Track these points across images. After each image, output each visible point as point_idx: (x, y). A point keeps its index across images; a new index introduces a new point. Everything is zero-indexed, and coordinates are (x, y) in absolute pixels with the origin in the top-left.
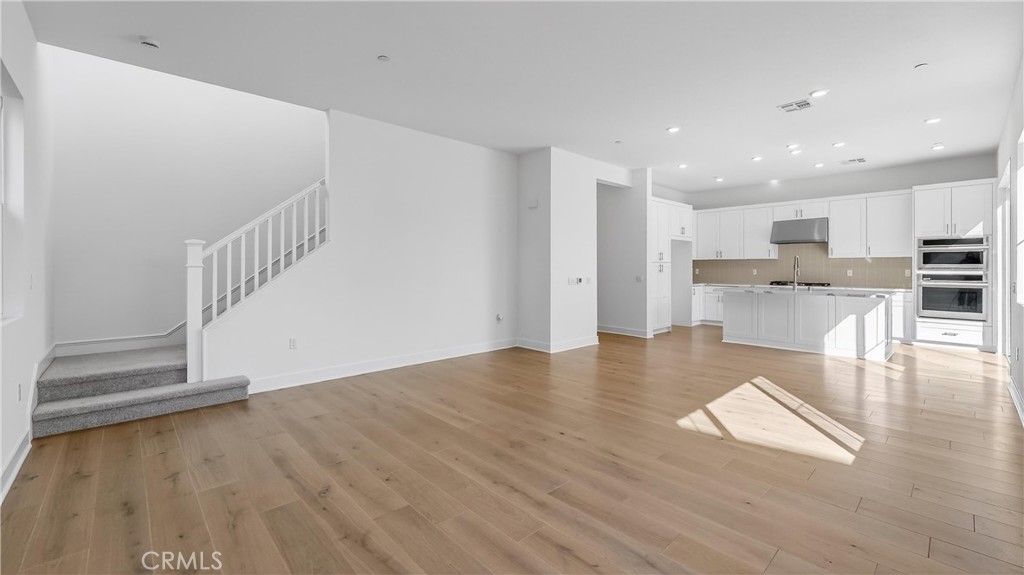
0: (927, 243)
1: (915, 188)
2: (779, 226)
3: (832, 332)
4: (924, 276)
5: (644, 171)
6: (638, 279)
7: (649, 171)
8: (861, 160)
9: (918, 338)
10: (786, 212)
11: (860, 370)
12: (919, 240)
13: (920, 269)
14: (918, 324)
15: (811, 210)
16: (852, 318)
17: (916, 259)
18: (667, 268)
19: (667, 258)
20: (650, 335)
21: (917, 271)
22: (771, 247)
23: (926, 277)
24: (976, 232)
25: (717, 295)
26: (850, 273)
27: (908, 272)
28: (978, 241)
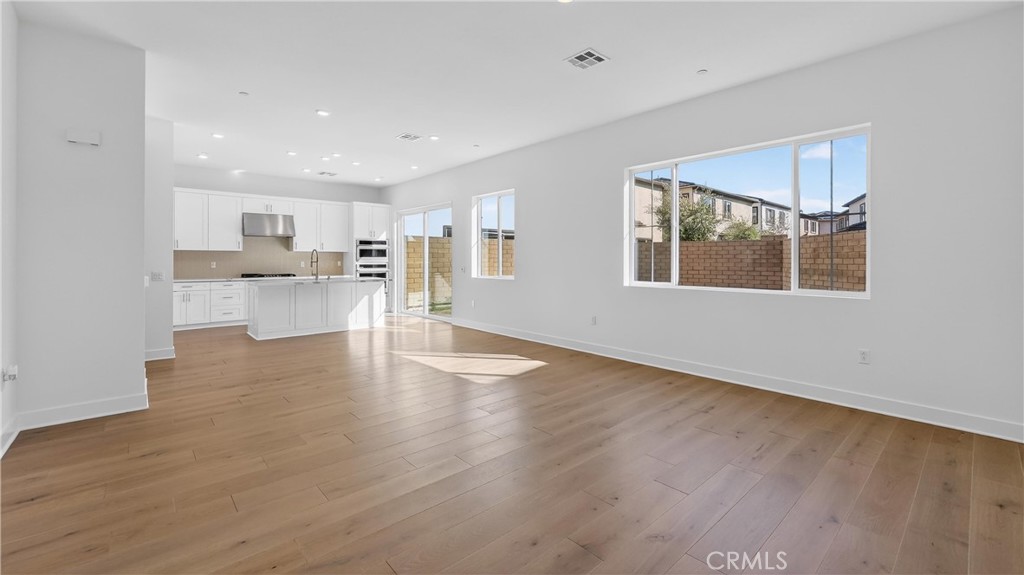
0: (362, 243)
1: (354, 203)
2: (247, 218)
3: (353, 312)
10: (256, 205)
12: (357, 240)
13: (357, 261)
15: (280, 206)
22: (240, 237)
23: (361, 266)
24: (382, 238)
25: (182, 293)
26: (303, 264)
27: (339, 263)
28: (384, 243)
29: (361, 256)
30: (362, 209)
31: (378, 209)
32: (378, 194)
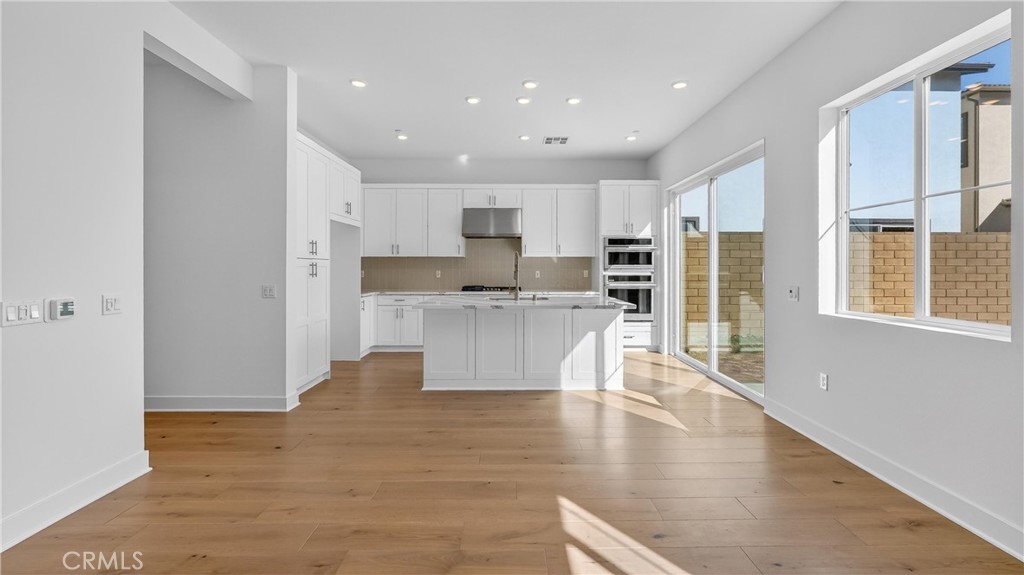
0: (613, 242)
1: (602, 182)
2: (470, 215)
3: (568, 359)
5: (282, 71)
6: (267, 293)
7: (292, 77)
8: (564, 140)
10: (478, 197)
11: (600, 407)
12: (604, 239)
13: (605, 269)
15: (504, 196)
16: (591, 335)
17: (602, 258)
18: (324, 269)
19: (324, 250)
20: (292, 403)
21: (605, 272)
22: (461, 241)
23: (610, 278)
24: (646, 233)
25: (395, 308)
26: (538, 274)
27: (586, 273)
28: (649, 242)
29: (611, 263)
30: (613, 190)
31: (640, 189)
32: (642, 164)
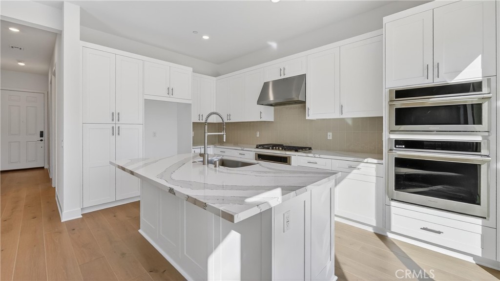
0: (401, 94)
1: (385, 20)
4: (398, 142)
9: (393, 230)
10: (272, 72)
12: (390, 91)
13: (392, 131)
14: (393, 210)
17: (388, 119)
21: (390, 134)
22: (263, 109)
26: (330, 135)
